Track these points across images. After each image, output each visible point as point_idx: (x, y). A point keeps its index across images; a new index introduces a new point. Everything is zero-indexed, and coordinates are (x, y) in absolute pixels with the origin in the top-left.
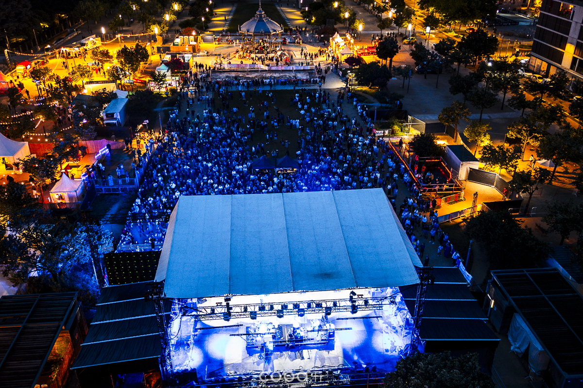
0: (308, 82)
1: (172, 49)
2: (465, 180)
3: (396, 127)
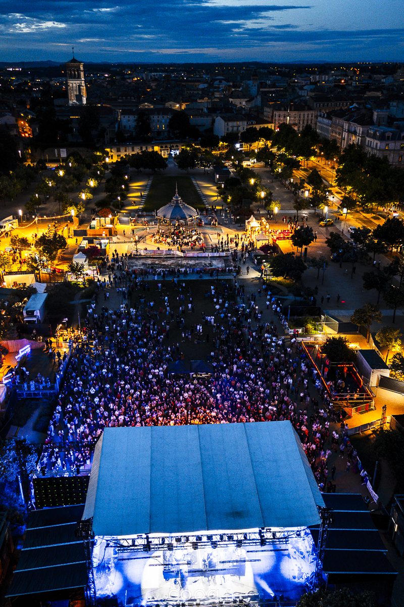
0: (223, 271)
1: (88, 232)
2: (377, 387)
3: (310, 326)
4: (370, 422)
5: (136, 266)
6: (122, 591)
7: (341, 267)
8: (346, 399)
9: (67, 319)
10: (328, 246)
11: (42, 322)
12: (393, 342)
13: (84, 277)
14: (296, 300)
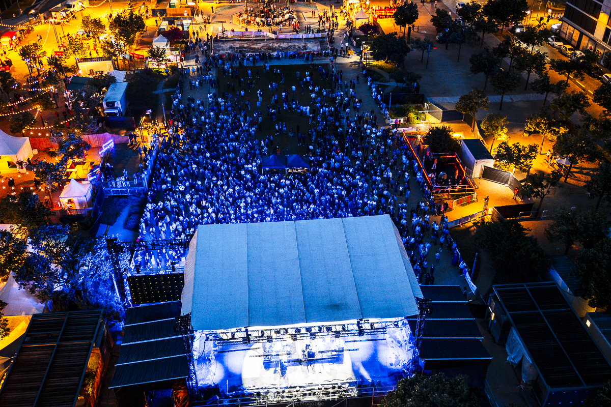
0: (319, 54)
1: (168, 12)
2: (480, 178)
3: (412, 115)
4: (471, 214)
5: (223, 50)
6: (223, 381)
7: (447, 48)
8: (447, 192)
9: (150, 111)
10: (433, 25)
11: (124, 114)
12: (499, 131)
13: (166, 63)
14: (397, 86)
